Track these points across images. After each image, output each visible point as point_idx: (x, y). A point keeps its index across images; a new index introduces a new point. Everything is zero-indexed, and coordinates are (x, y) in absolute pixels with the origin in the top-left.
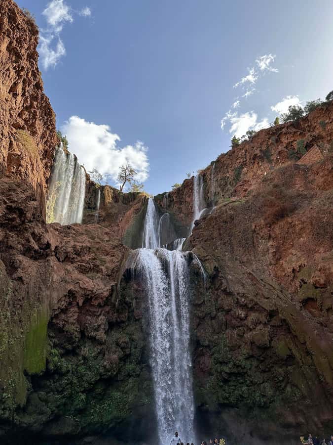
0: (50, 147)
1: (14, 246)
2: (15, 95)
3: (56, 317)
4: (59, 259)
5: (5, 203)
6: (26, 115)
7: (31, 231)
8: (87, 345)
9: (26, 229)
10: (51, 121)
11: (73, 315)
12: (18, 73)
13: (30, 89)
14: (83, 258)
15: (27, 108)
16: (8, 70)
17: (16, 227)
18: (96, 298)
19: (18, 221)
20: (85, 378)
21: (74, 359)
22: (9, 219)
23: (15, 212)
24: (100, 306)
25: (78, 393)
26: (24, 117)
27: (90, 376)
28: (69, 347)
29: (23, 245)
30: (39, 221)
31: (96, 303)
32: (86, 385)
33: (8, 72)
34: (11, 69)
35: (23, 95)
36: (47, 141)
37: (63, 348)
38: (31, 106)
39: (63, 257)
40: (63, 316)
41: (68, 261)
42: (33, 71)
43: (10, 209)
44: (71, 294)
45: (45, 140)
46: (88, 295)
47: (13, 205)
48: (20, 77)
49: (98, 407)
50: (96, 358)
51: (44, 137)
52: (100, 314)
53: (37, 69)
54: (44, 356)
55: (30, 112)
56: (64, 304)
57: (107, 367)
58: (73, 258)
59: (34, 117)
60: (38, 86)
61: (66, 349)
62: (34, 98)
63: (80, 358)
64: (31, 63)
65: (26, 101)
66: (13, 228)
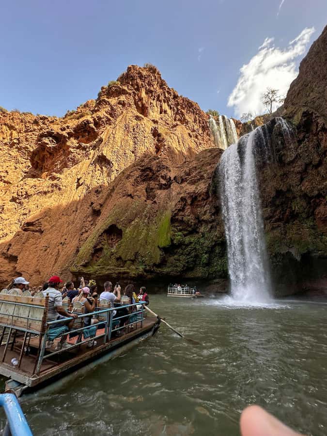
0: (203, 123)
1: (153, 187)
2: (165, 112)
3: (176, 214)
4: (178, 183)
5: (139, 169)
6: (178, 117)
7: (160, 176)
8: (203, 225)
9: (157, 176)
10: (195, 108)
11: (188, 210)
12: (158, 100)
13: (172, 102)
14: (192, 175)
15: (177, 113)
16: (151, 103)
17: (151, 177)
18: (200, 196)
19: (151, 174)
20: (204, 245)
21: (197, 236)
22: (146, 176)
23: (147, 171)
24: (203, 199)
25: (202, 254)
26: (177, 119)
27: (207, 243)
28: (190, 229)
29: (158, 185)
30: (164, 169)
31: (200, 199)
32: (206, 249)
33: (152, 105)
34: (152, 101)
35: (171, 108)
36: (199, 121)
37: (187, 230)
38: (178, 110)
39: (181, 180)
40: (181, 213)
41: (184, 181)
42: (167, 92)
43: (143, 171)
44: (183, 199)
45: (198, 121)
46: (192, 196)
47: (143, 168)
48: (160, 101)
49: (220, 261)
50: (210, 231)
51: (196, 120)
52: (206, 204)
53: (168, 89)
54: (169, 237)
55: (179, 114)
56: (179, 206)
57: (218, 235)
58: (186, 178)
59: (183, 114)
60: (175, 97)
61: (189, 231)
62: (177, 105)
63: (200, 234)
64: (164, 89)
65: (174, 110)
66: (150, 179)
